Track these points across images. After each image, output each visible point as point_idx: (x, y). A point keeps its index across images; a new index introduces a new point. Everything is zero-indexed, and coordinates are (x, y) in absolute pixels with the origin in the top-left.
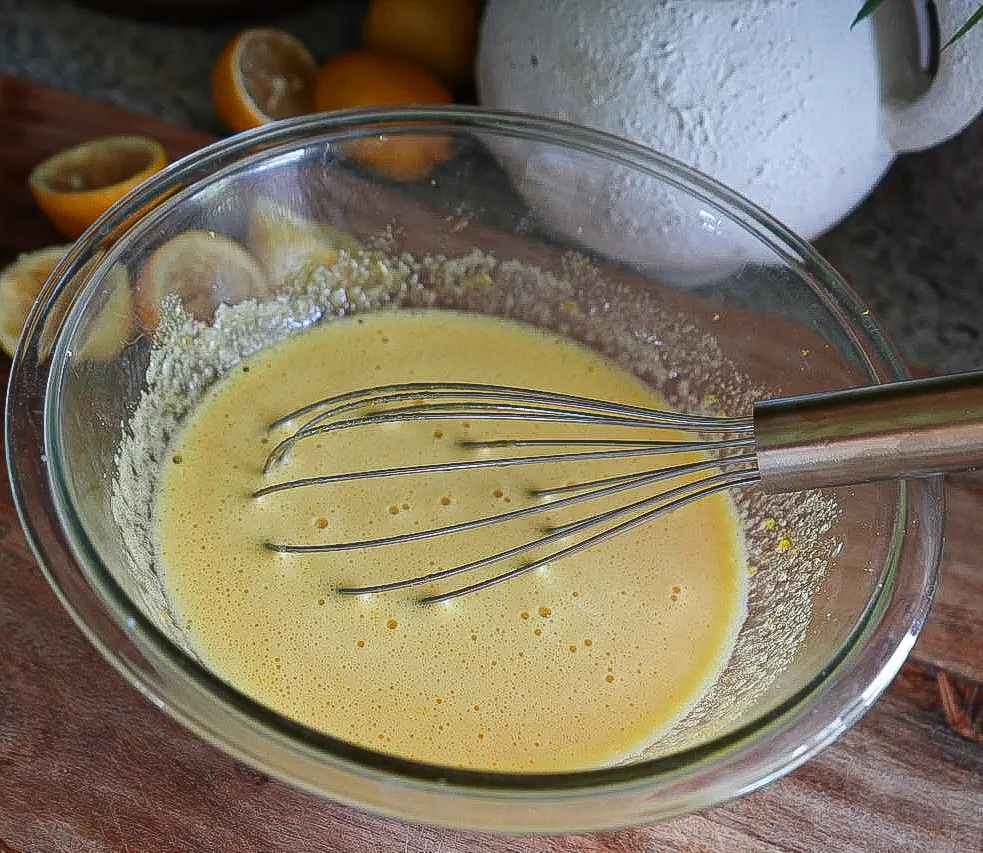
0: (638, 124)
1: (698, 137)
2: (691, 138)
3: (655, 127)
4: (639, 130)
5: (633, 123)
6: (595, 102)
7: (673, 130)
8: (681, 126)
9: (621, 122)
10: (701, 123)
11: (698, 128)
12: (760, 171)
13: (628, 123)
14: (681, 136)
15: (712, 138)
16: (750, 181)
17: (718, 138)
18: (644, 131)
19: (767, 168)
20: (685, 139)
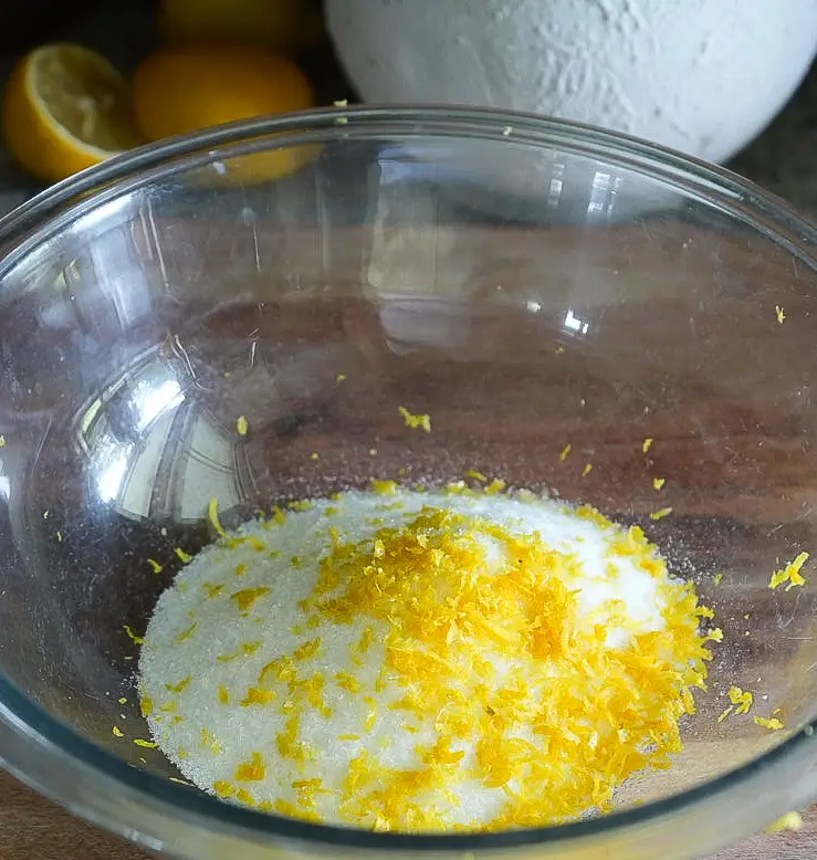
0: (556, 28)
1: (627, 26)
2: (619, 28)
3: (576, 26)
4: (559, 34)
5: (550, 27)
6: (500, 16)
7: (597, 26)
8: (605, 17)
9: (536, 30)
10: (626, 8)
11: (625, 16)
12: (703, 48)
13: (543, 30)
14: (607, 29)
15: (643, 24)
16: (694, 62)
17: (649, 21)
18: (564, 33)
19: (711, 42)
20: (613, 31)
